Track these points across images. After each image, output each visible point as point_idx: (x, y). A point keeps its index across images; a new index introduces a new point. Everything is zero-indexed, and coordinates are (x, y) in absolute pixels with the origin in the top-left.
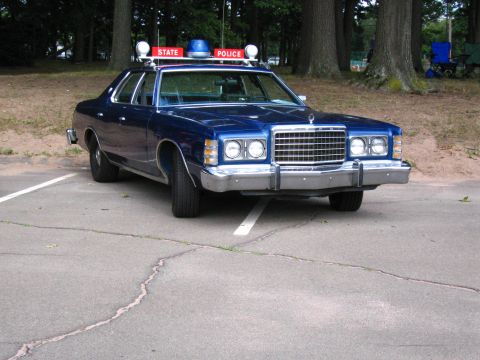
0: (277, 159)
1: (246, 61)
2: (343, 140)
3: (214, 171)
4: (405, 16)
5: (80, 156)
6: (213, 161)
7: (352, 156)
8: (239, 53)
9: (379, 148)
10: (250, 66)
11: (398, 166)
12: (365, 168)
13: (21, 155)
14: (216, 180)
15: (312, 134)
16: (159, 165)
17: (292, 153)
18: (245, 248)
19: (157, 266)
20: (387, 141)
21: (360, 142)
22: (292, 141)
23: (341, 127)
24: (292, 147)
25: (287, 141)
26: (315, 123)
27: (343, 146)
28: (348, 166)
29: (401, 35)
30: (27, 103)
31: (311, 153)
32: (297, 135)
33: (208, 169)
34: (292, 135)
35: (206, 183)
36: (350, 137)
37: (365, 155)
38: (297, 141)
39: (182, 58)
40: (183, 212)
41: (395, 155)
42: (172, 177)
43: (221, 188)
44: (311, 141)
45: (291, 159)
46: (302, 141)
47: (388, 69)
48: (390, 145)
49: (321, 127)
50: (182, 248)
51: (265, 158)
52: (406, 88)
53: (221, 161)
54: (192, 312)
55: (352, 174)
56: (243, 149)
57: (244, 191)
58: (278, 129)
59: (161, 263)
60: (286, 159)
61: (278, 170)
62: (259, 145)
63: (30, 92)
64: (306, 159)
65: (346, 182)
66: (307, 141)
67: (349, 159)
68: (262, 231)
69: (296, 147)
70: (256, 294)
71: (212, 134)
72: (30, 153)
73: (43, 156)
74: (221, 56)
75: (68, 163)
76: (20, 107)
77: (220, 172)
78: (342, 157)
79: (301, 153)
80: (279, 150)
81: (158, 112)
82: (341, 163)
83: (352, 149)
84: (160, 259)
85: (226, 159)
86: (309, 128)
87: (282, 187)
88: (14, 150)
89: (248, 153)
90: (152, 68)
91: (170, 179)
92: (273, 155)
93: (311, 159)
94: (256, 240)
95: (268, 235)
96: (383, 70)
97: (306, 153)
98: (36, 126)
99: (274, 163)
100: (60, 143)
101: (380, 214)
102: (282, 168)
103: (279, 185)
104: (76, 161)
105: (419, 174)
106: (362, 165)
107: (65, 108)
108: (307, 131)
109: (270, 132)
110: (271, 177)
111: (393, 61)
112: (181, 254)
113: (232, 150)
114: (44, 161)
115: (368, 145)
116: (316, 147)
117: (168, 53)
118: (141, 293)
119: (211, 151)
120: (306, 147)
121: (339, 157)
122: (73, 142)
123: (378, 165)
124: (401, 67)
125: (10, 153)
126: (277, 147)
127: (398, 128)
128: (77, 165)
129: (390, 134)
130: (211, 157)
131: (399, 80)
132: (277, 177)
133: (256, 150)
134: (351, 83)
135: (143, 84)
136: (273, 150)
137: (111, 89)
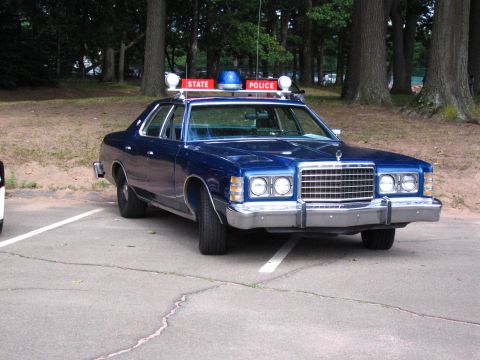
0: (303, 196)
1: (279, 93)
2: (371, 176)
3: (239, 208)
4: (461, 38)
5: (107, 190)
6: (239, 198)
7: (381, 193)
8: (272, 85)
9: (409, 186)
10: (283, 98)
11: (429, 203)
12: (393, 206)
13: (45, 188)
14: (241, 217)
15: (339, 171)
16: (186, 202)
17: (318, 190)
18: (268, 285)
19: (180, 301)
20: (417, 178)
21: (390, 179)
22: (319, 178)
23: (368, 164)
24: (318, 184)
25: (313, 178)
26: (342, 160)
27: (371, 183)
28: (376, 204)
29: (457, 59)
30: (52, 132)
31: (338, 190)
32: (324, 172)
33: (234, 205)
34: (319, 172)
35: (232, 220)
36: (379, 174)
37: (394, 192)
38: (324, 178)
39: (212, 90)
40: (209, 250)
41: (426, 192)
42: (199, 213)
43: (246, 225)
44: (339, 178)
45: (318, 196)
46: (329, 178)
47: (443, 96)
48: (421, 183)
49: (348, 164)
50: (206, 284)
51: (291, 195)
52: (462, 117)
53: (247, 198)
54: (210, 342)
55: (381, 211)
56: (270, 186)
57: (270, 228)
58: (304, 165)
59: (183, 299)
60: (313, 196)
61: (304, 207)
62: (285, 181)
63: (55, 119)
64: (333, 196)
65: (375, 220)
66: (334, 178)
67: (378, 196)
68: (288, 268)
69: (323, 184)
70: (272, 328)
71: (238, 171)
72: (55, 186)
73: (68, 190)
74: (253, 88)
75: (95, 197)
76: (45, 137)
77: (246, 209)
78: (370, 194)
79: (328, 190)
80: (305, 187)
81: (186, 147)
82: (370, 200)
83: (381, 186)
84: (182, 295)
85: (252, 196)
86: (337, 164)
87: (308, 224)
88: (39, 183)
89: (274, 190)
90: (181, 101)
91: (197, 216)
92: (299, 193)
93: (338, 196)
94: (280, 277)
95: (293, 272)
96: (437, 96)
97: (333, 190)
98: (61, 158)
99: (300, 200)
100: (87, 176)
101: (413, 253)
102: (308, 205)
103: (304, 222)
104: (103, 195)
105: (467, 211)
106: (390, 203)
107: (92, 138)
108: (334, 168)
109: (297, 169)
110: (297, 214)
111: (448, 86)
112: (204, 290)
113: (258, 187)
114: (69, 195)
115: (397, 182)
116: (343, 184)
117: (198, 85)
118: (162, 325)
119: (236, 188)
120: (333, 184)
121: (367, 195)
122: (100, 176)
123: (409, 203)
124: (456, 93)
125: (34, 186)
126: (303, 184)
127: (429, 165)
128: (105, 199)
129: (421, 171)
130: (237, 194)
131: (454, 108)
132: (303, 214)
133: (283, 187)
134: (402, 110)
135: (172, 117)
136: (299, 188)
137: (139, 122)
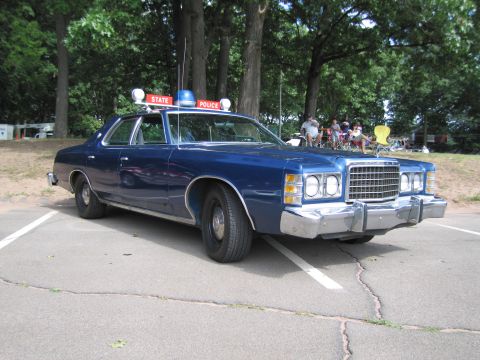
0: (350, 196)
2: (397, 175)
7: (401, 192)
8: (216, 105)
9: (417, 184)
15: (381, 169)
17: (363, 189)
20: (422, 177)
21: (406, 178)
25: (359, 176)
27: (398, 182)
31: (380, 189)
32: (369, 170)
34: (365, 170)
36: (400, 173)
37: (409, 191)
39: (171, 106)
41: (429, 190)
44: (381, 176)
48: (425, 181)
51: (339, 195)
53: (303, 200)
55: (410, 210)
56: (323, 185)
58: (353, 163)
61: (366, 208)
62: (334, 180)
64: (375, 196)
66: (377, 176)
67: (400, 195)
69: (367, 183)
71: (298, 167)
74: (202, 106)
79: (371, 189)
80: (352, 186)
81: (180, 149)
83: (402, 185)
85: (307, 198)
86: (380, 161)
87: (369, 227)
89: (326, 190)
91: (196, 220)
92: (348, 192)
93: (380, 196)
97: (376, 189)
102: (369, 205)
103: (365, 225)
106: (422, 201)
108: (378, 165)
109: (345, 166)
113: (311, 187)
115: (411, 181)
116: (384, 182)
117: (160, 100)
119: (293, 188)
120: (376, 183)
121: (392, 194)
122: (54, 184)
126: (352, 183)
129: (424, 170)
130: (293, 195)
132: (364, 217)
133: (333, 187)
136: (348, 186)
137: (100, 135)
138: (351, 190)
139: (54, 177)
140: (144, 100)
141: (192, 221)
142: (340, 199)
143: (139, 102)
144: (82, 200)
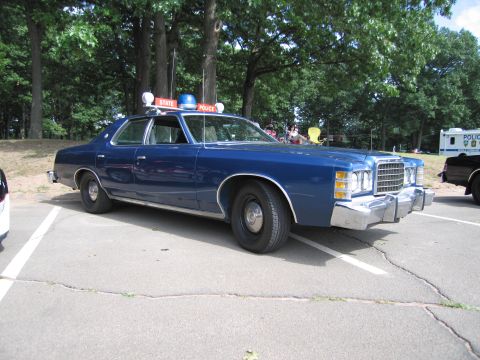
0: (379, 190)
8: (213, 108)
9: (413, 177)
20: (414, 171)
33: (342, 203)
35: (337, 219)
36: (404, 169)
37: (408, 183)
38: (387, 172)
39: (176, 108)
41: (418, 182)
48: (416, 175)
51: (371, 189)
55: (414, 200)
56: (360, 181)
58: (379, 160)
60: (382, 189)
61: (397, 201)
62: (367, 176)
66: (391, 172)
71: (347, 165)
74: (202, 110)
78: (402, 186)
80: (379, 181)
81: (205, 148)
92: (376, 187)
103: (395, 215)
109: (374, 163)
110: (386, 208)
113: (354, 182)
115: (409, 175)
117: (167, 103)
119: (345, 184)
122: (54, 181)
126: (378, 178)
133: (365, 181)
136: (376, 182)
137: (107, 135)
138: (379, 184)
139: (55, 175)
140: (153, 103)
141: (222, 215)
142: (371, 193)
143: (149, 104)
144: (89, 196)
